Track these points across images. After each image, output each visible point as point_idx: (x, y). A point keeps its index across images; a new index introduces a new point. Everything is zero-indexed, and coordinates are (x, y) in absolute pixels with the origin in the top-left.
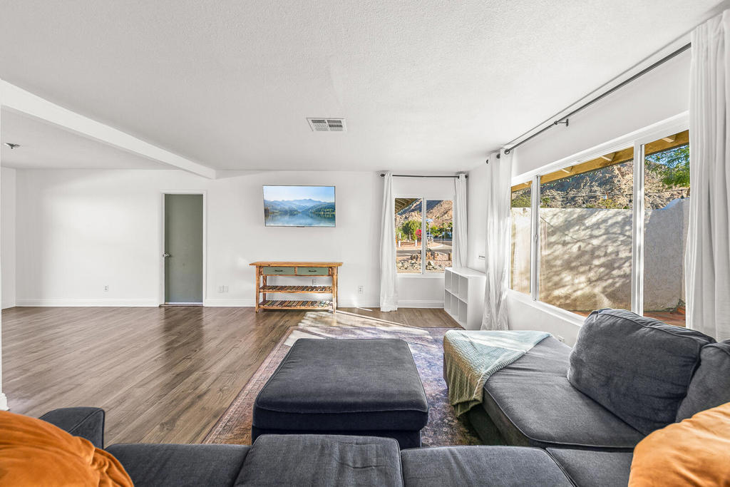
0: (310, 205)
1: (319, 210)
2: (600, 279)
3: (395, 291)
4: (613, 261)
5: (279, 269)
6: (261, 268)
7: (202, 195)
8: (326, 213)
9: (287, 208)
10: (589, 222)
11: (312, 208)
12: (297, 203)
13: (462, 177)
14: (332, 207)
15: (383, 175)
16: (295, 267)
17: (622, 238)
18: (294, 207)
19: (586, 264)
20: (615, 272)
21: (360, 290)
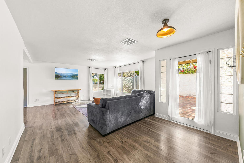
0: (70, 74)
1: (73, 76)
2: (127, 90)
3: (93, 95)
4: (129, 87)
5: (62, 92)
6: (56, 92)
7: (26, 68)
8: (75, 77)
9: (64, 75)
10: (126, 80)
11: (71, 75)
12: (67, 74)
13: (106, 69)
14: (77, 75)
15: (90, 68)
16: (67, 91)
17: (130, 83)
18: (66, 75)
19: (125, 87)
20: (129, 89)
21: (84, 96)
